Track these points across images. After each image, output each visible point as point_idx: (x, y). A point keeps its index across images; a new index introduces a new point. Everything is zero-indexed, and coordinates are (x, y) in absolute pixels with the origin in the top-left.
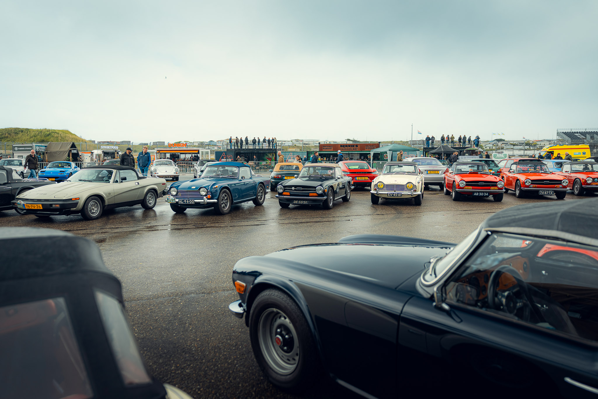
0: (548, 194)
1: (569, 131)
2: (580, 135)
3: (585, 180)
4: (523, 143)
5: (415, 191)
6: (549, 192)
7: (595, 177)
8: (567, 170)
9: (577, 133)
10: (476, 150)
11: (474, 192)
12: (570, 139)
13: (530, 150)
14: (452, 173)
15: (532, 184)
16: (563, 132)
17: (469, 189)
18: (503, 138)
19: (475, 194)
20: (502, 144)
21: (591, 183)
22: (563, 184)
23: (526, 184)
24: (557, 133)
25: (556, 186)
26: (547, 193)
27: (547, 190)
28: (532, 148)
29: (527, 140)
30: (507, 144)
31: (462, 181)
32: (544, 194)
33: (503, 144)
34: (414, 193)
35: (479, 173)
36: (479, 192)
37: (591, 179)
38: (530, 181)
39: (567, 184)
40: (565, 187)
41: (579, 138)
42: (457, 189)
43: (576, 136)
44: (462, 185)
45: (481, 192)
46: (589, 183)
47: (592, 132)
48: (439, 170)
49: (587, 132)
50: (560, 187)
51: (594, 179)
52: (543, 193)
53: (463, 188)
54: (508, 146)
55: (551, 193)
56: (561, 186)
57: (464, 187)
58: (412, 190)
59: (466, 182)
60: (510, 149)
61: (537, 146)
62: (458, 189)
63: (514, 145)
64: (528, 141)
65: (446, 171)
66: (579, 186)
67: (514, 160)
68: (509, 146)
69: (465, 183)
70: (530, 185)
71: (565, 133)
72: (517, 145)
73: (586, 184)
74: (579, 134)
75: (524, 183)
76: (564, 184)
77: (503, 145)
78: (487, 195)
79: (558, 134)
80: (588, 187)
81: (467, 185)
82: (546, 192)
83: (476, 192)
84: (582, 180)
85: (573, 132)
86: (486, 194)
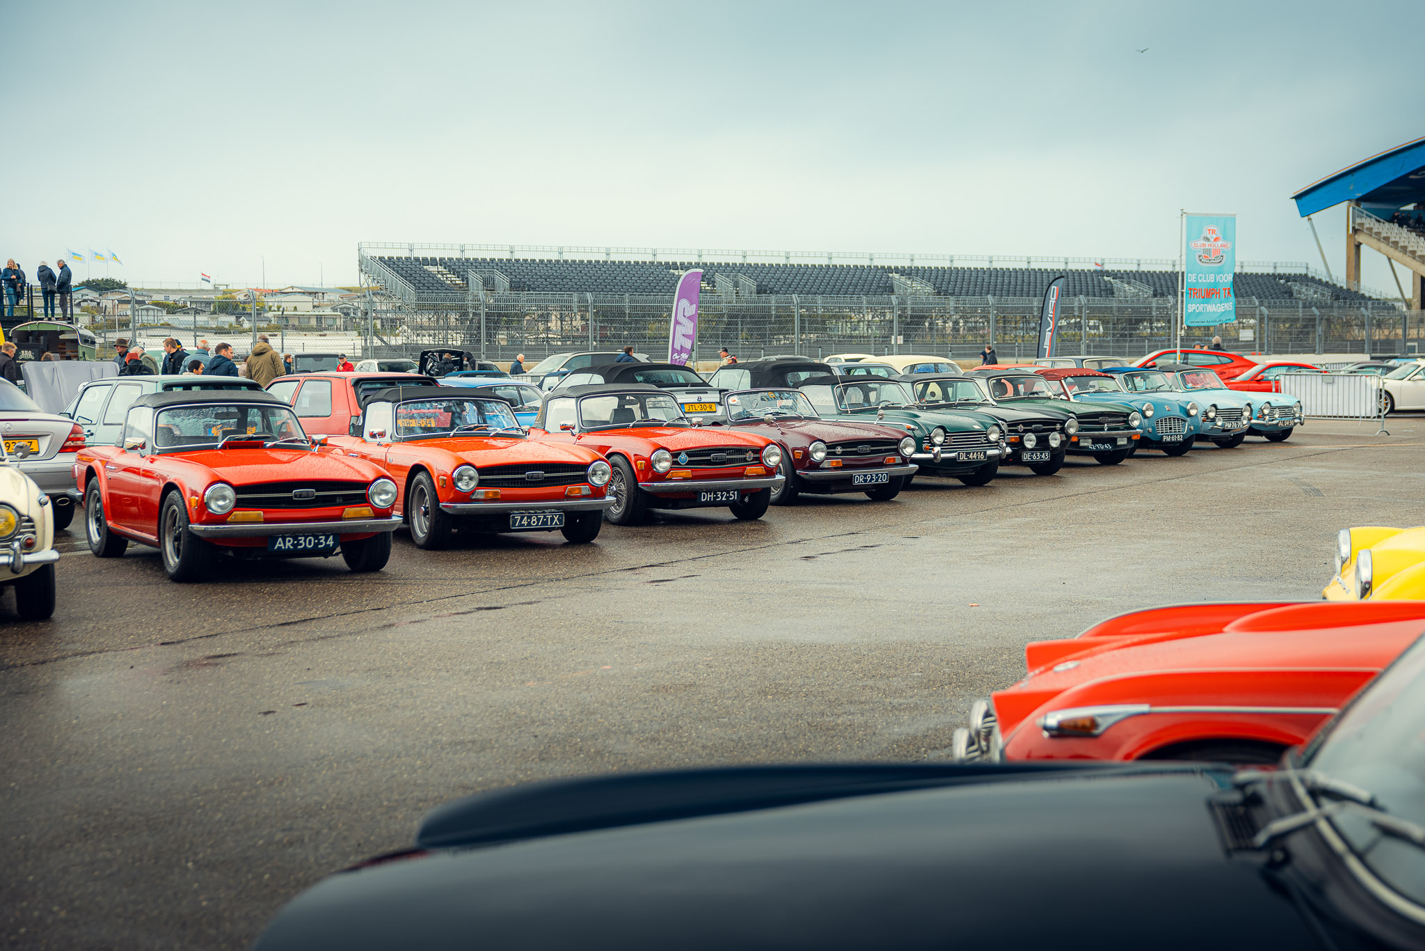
0: (545, 523)
1: (404, 254)
2: (445, 271)
3: (648, 461)
4: (208, 303)
5: (29, 546)
6: (545, 517)
7: (679, 447)
8: (569, 423)
9: (433, 262)
10: (62, 332)
11: (272, 537)
12: (410, 290)
13: (241, 332)
14: (143, 446)
15: (482, 484)
16: (381, 259)
17: (253, 520)
18: (118, 277)
19: (279, 544)
20: (121, 302)
21: (668, 472)
22: (594, 478)
23: (460, 484)
24: (361, 263)
25: (570, 491)
26: (538, 520)
27: (539, 508)
28: (247, 325)
29: (222, 288)
30: (143, 302)
31: (220, 485)
32: (529, 524)
33: (125, 306)
34: (27, 558)
35: (269, 444)
36: (295, 534)
37: (668, 455)
38: (473, 472)
39: (607, 478)
40: (598, 492)
41: (442, 284)
42: (196, 527)
43: (429, 274)
44: (219, 506)
45: (306, 533)
46: (661, 470)
47: (484, 260)
48: (36, 437)
49: (467, 260)
50: (584, 492)
51: (675, 454)
52: (525, 522)
53: (221, 519)
54: (144, 313)
55: (552, 519)
56: (585, 490)
57: (230, 513)
58: (16, 545)
59: (238, 489)
60: (156, 327)
61: (266, 315)
62: (202, 523)
63: (172, 309)
64: (225, 293)
65: (68, 440)
66: (623, 487)
67: (334, 380)
68: (151, 313)
69: (229, 493)
70: (473, 492)
71: (390, 263)
72: (184, 310)
73: (650, 475)
74: (441, 269)
75: (452, 482)
76: (597, 481)
77: (127, 310)
78: (332, 543)
79: (364, 265)
80: (657, 487)
81: (239, 504)
82: (534, 519)
83: (284, 534)
84: (633, 458)
85: (417, 259)
86: (326, 540)
